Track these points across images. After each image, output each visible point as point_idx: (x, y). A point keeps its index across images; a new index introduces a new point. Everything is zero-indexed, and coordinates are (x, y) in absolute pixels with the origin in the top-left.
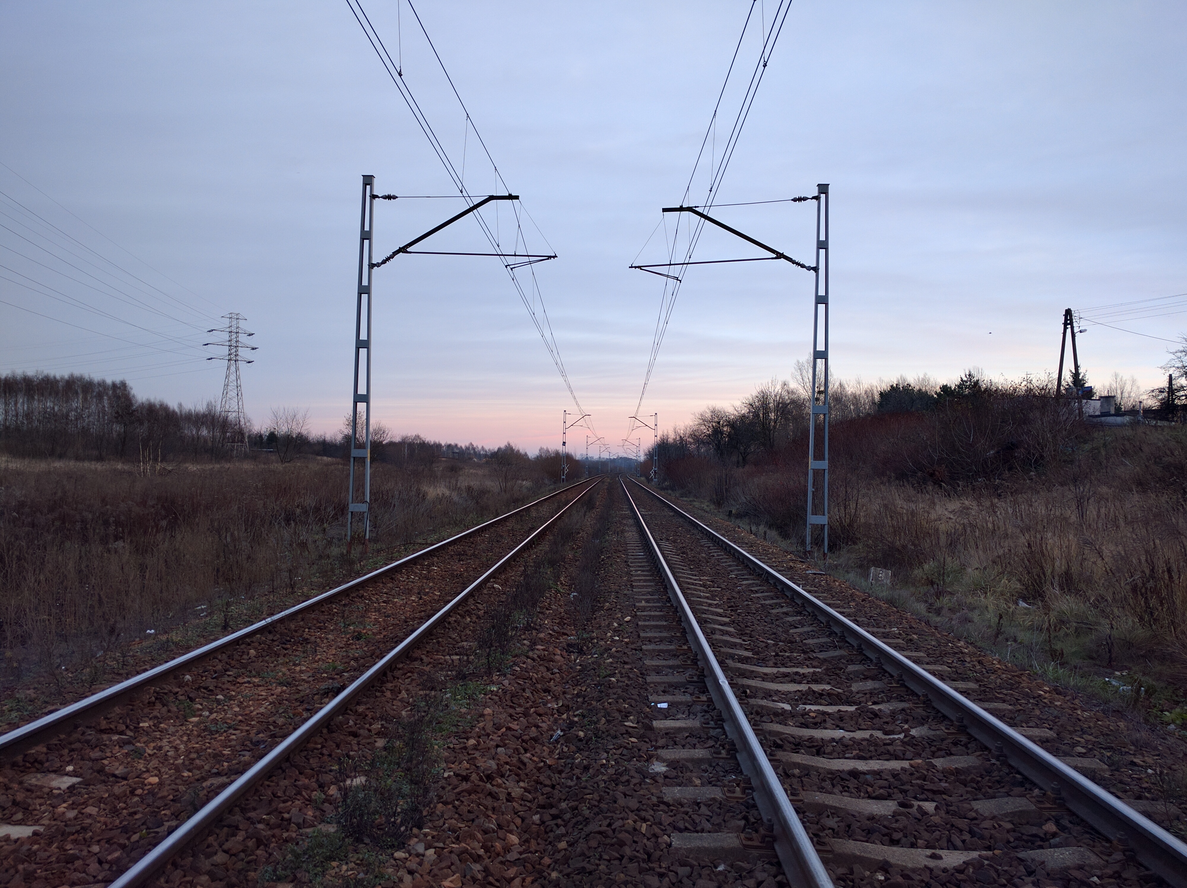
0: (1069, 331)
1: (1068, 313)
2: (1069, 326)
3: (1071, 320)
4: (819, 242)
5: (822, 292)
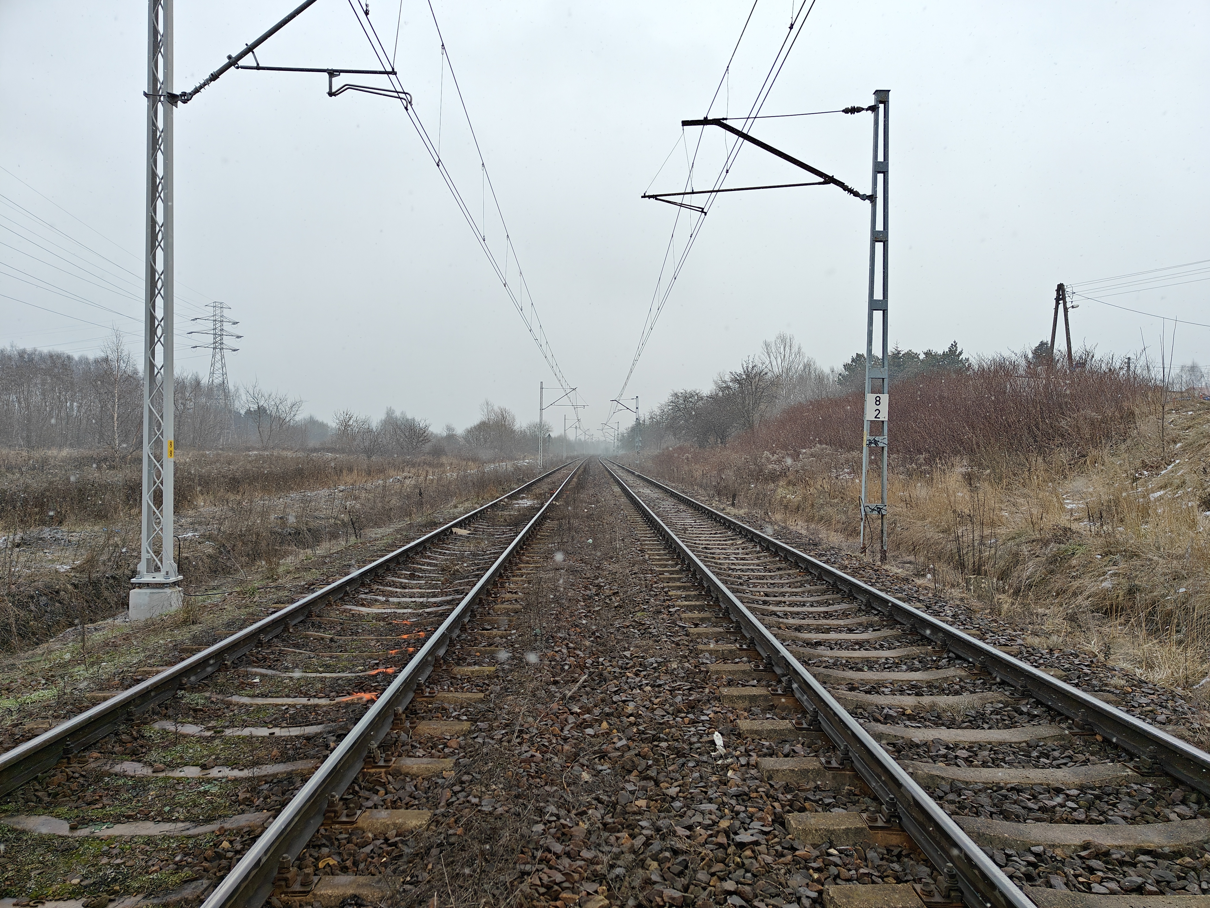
0: (1061, 306)
1: (1061, 288)
2: (1061, 302)
3: (1064, 295)
4: (876, 163)
5: (879, 227)
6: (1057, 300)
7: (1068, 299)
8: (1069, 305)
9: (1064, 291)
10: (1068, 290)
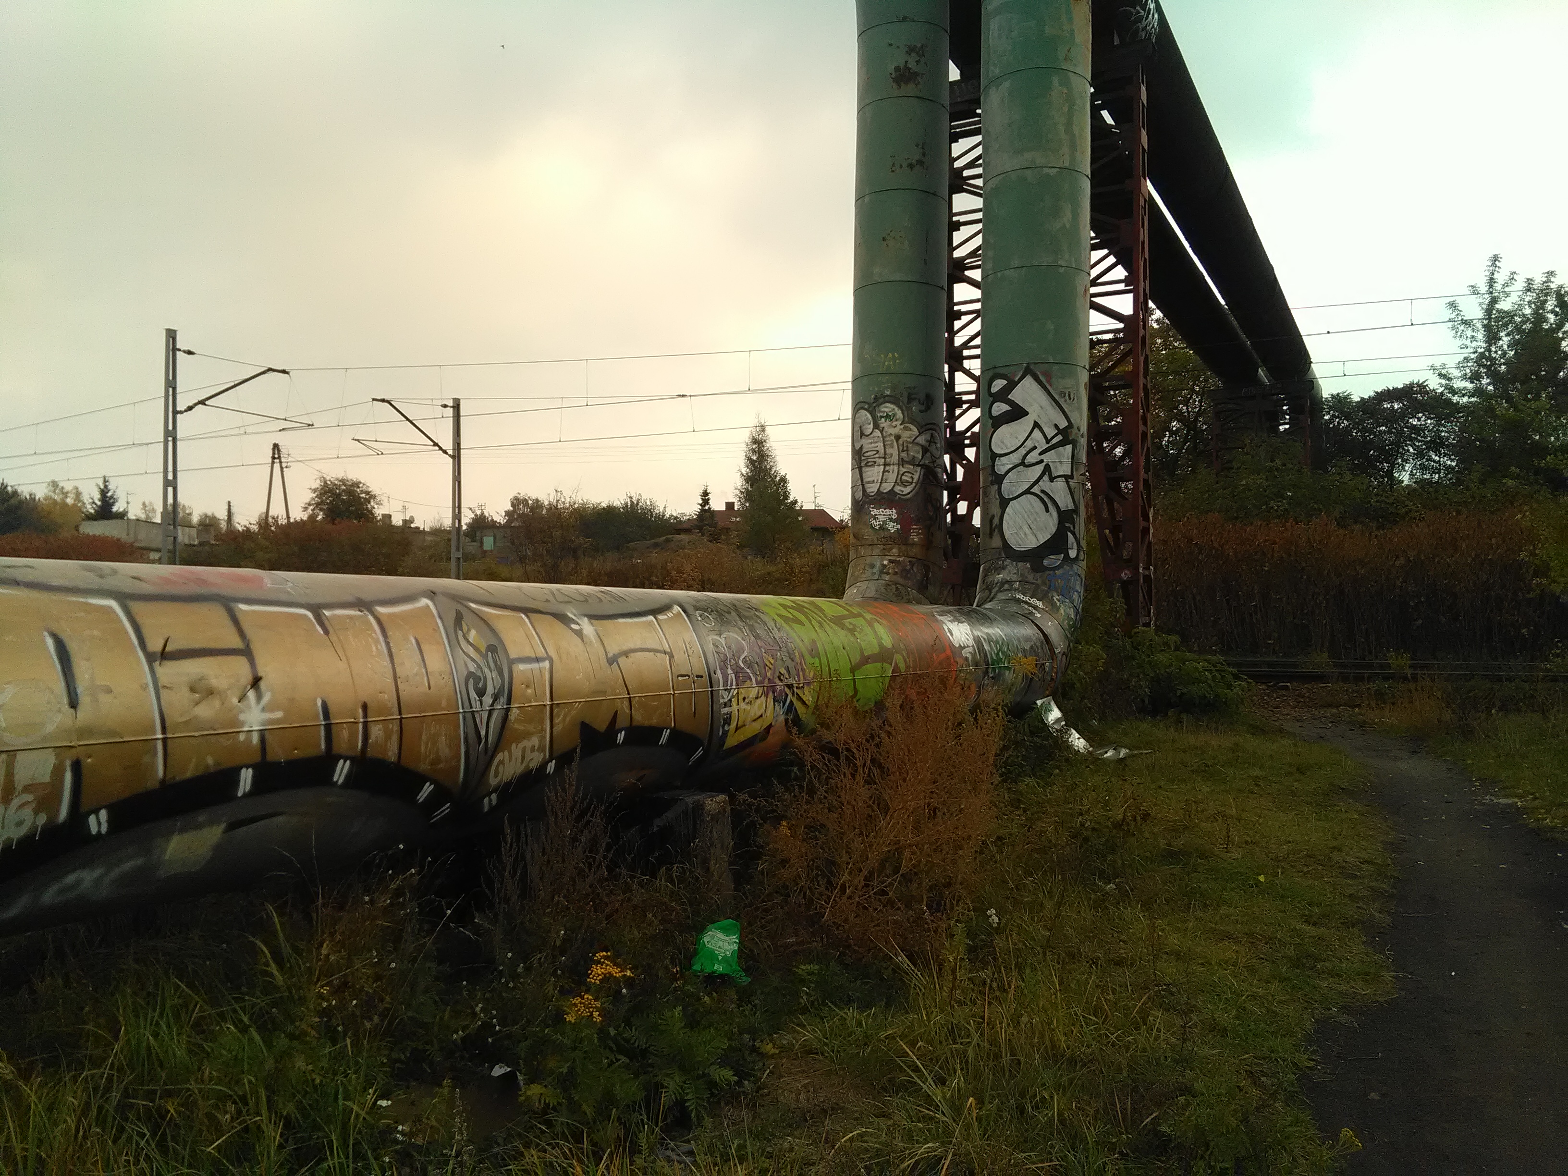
0: (277, 465)
2: (277, 460)
3: (279, 454)
4: (455, 438)
5: (457, 473)
6: (273, 458)
7: (283, 460)
8: (284, 465)
9: (279, 450)
10: (284, 451)
